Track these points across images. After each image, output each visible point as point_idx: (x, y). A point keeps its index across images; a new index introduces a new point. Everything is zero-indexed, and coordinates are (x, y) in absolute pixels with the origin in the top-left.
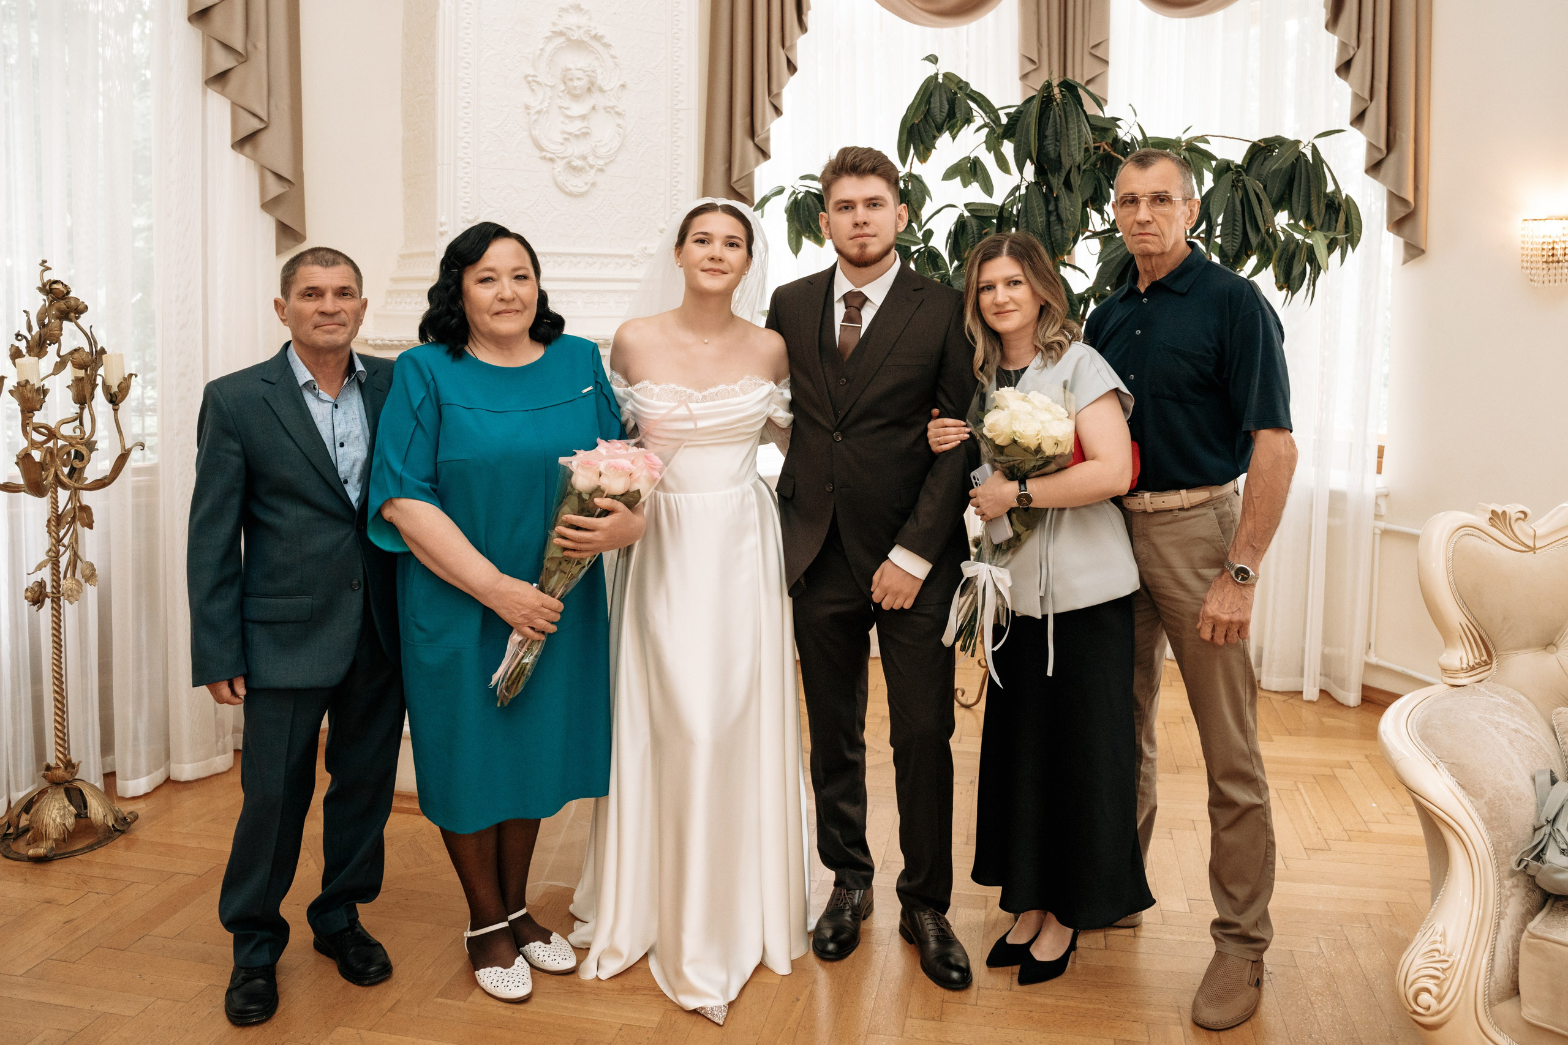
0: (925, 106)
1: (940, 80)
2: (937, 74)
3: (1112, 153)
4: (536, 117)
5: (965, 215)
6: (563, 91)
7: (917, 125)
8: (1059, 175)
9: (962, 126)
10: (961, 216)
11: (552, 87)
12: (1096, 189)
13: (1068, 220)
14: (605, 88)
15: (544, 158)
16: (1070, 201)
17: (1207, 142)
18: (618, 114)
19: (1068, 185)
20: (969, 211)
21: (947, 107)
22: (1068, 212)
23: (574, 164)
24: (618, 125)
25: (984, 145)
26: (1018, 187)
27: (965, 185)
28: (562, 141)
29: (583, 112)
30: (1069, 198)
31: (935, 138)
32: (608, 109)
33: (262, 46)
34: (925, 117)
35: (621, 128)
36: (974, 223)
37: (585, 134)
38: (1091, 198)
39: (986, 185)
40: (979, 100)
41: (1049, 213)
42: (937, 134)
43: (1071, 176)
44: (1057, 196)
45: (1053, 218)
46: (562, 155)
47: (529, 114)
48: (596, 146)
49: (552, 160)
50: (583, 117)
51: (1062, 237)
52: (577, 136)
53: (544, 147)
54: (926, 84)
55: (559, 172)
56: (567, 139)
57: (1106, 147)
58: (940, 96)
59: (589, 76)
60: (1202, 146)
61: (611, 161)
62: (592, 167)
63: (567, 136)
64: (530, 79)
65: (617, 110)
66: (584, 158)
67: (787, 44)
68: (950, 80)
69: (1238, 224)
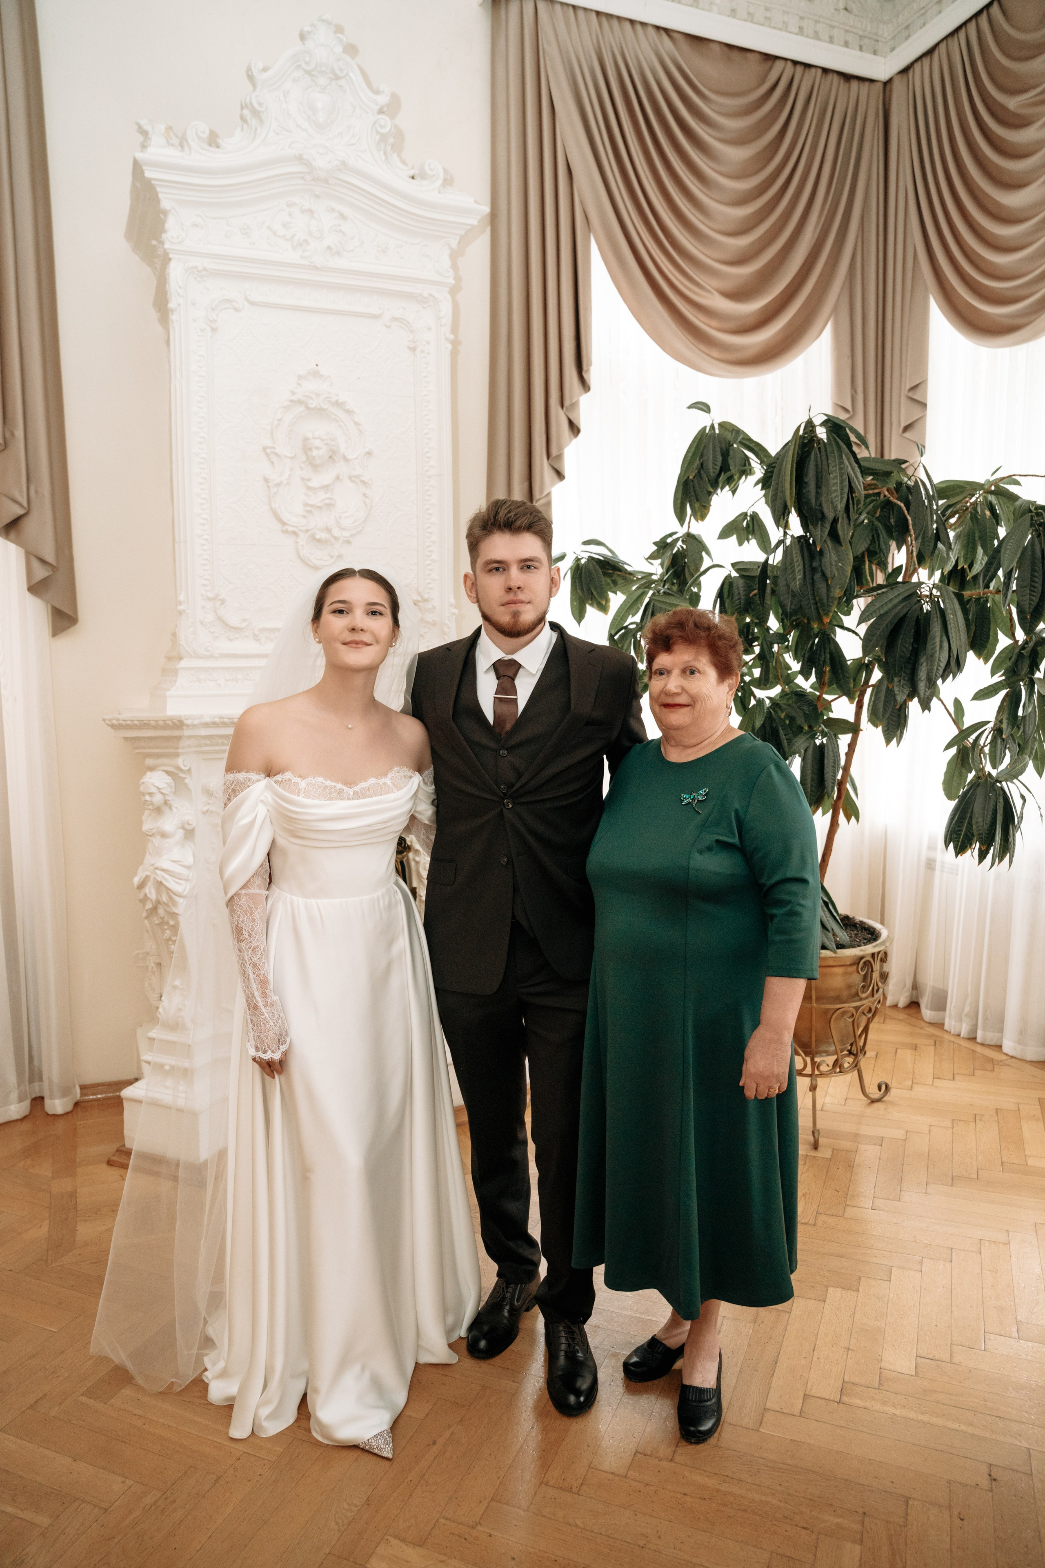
0: (700, 460)
1: (717, 431)
2: (712, 427)
3: (891, 498)
4: (275, 490)
5: (733, 575)
6: (304, 462)
7: (692, 481)
8: (822, 525)
9: (740, 478)
10: (729, 576)
11: (292, 458)
12: (873, 541)
13: (833, 577)
14: (349, 457)
15: (287, 532)
16: (838, 556)
17: (1017, 483)
18: (363, 482)
19: (834, 535)
20: (737, 571)
21: (720, 458)
22: (834, 568)
23: (318, 537)
24: (364, 495)
25: (763, 499)
26: (780, 542)
27: (740, 543)
28: (305, 514)
29: (326, 483)
30: (837, 551)
31: (710, 494)
32: (353, 479)
33: (19, 433)
34: (699, 472)
35: (367, 497)
36: (741, 582)
37: (330, 506)
38: (868, 550)
39: (763, 541)
40: (756, 449)
41: (814, 570)
42: (711, 489)
43: (839, 526)
44: (820, 549)
45: (818, 576)
46: (304, 529)
47: (269, 487)
48: (340, 517)
49: (295, 533)
50: (326, 488)
51: (828, 595)
52: (319, 508)
53: (286, 521)
54: (699, 437)
55: (302, 545)
56: (310, 512)
57: (887, 493)
58: (714, 447)
59: (327, 444)
60: (1012, 488)
61: (358, 532)
62: (336, 538)
63: (309, 508)
64: (268, 451)
65: (363, 479)
66: (329, 530)
67: (567, 403)
68: (726, 429)
69: (1037, 574)
